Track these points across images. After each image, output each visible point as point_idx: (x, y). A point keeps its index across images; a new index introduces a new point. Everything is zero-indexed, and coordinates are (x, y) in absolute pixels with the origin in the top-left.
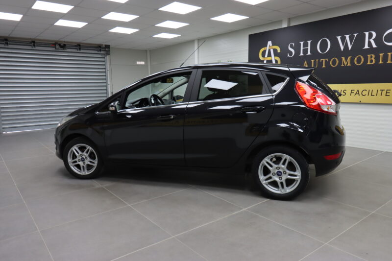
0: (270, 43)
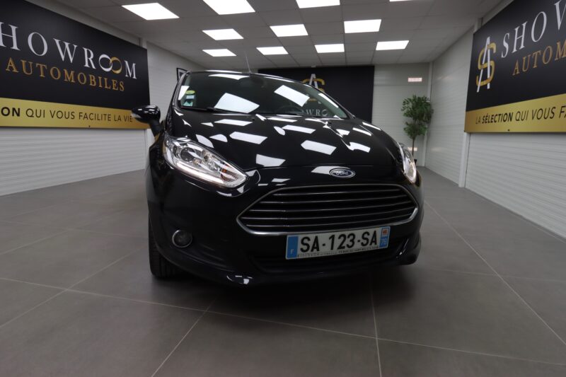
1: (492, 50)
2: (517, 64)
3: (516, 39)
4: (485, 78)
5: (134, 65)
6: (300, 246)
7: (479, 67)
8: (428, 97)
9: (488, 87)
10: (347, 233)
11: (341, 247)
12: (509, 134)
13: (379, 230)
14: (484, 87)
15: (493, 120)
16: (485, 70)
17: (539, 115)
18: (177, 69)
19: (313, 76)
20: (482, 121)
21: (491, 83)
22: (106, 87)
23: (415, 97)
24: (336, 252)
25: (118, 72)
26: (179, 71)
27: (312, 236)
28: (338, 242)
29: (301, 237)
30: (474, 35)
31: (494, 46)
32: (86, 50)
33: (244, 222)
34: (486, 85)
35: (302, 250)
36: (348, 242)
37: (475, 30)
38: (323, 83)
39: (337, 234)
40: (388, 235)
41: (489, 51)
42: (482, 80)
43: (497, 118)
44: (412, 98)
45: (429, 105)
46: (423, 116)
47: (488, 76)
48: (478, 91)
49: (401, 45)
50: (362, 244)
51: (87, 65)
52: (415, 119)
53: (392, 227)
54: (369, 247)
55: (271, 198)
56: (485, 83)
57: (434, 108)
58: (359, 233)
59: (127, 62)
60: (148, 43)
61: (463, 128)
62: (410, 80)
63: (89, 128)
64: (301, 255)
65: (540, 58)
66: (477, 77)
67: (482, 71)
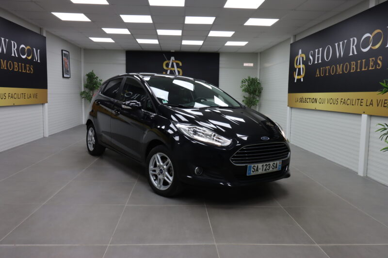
1: (303, 58)
2: (318, 70)
3: (317, 56)
4: (299, 74)
5: (39, 51)
6: (252, 170)
7: (295, 66)
8: (258, 78)
9: (302, 80)
10: (268, 163)
11: (265, 170)
12: (316, 110)
13: (278, 162)
14: (299, 80)
15: (306, 101)
16: (299, 69)
17: (331, 101)
18: (62, 51)
19: (173, 58)
20: (299, 101)
21: (303, 78)
22: (23, 71)
23: (249, 78)
24: (264, 172)
25: (30, 58)
26: (64, 52)
27: (256, 165)
28: (265, 167)
29: (252, 165)
30: (291, 44)
31: (304, 56)
32: (12, 42)
33: (232, 160)
34: (300, 79)
35: (253, 172)
36: (268, 168)
37: (292, 42)
38: (181, 64)
39: (265, 164)
40: (281, 164)
41: (301, 58)
42: (298, 75)
43: (308, 100)
44: (248, 79)
45: (259, 83)
46: (255, 91)
47: (302, 74)
48: (295, 81)
49: (243, 44)
50: (273, 169)
51: (13, 55)
52: (250, 93)
53: (282, 161)
54: (275, 170)
55: (242, 150)
56: (299, 77)
57: (263, 86)
58: (271, 163)
59: (34, 49)
60: (47, 32)
61: (287, 104)
62: (245, 65)
63: (14, 106)
64: (252, 174)
65: (329, 70)
66: (295, 73)
67: (297, 69)
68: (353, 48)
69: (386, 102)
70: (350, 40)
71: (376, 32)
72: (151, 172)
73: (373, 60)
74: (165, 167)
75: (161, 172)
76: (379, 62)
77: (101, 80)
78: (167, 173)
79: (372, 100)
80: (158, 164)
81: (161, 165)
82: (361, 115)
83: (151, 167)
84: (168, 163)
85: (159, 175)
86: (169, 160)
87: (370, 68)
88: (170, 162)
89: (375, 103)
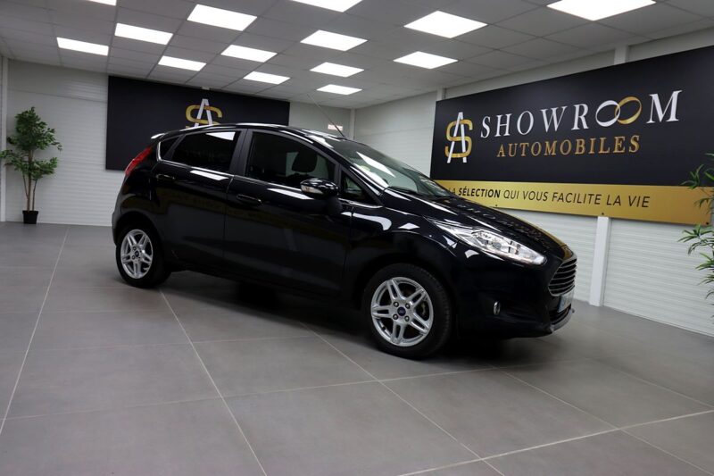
0: (461, 115)
1: (466, 126)
2: (502, 147)
3: (499, 125)
4: (458, 149)
7: (449, 137)
9: (465, 160)
14: (457, 160)
15: (474, 194)
16: (458, 144)
17: (532, 196)
19: (205, 102)
21: (468, 157)
30: (437, 102)
31: (469, 122)
34: (461, 159)
37: (439, 99)
38: (220, 115)
41: (462, 126)
42: (453, 152)
43: (480, 193)
47: (464, 150)
48: (449, 161)
56: (459, 155)
65: (528, 149)
66: (447, 148)
67: (453, 143)
68: (580, 120)
69: (646, 200)
70: (575, 108)
71: (628, 100)
72: (374, 314)
73: (621, 139)
74: (411, 303)
75: (401, 312)
76: (633, 143)
77: (53, 131)
78: (415, 314)
79: (619, 197)
80: (393, 297)
81: (403, 301)
82: (596, 217)
83: (375, 305)
84: (419, 295)
85: (397, 318)
86: (423, 290)
87: (616, 151)
88: (425, 293)
89: (625, 201)
